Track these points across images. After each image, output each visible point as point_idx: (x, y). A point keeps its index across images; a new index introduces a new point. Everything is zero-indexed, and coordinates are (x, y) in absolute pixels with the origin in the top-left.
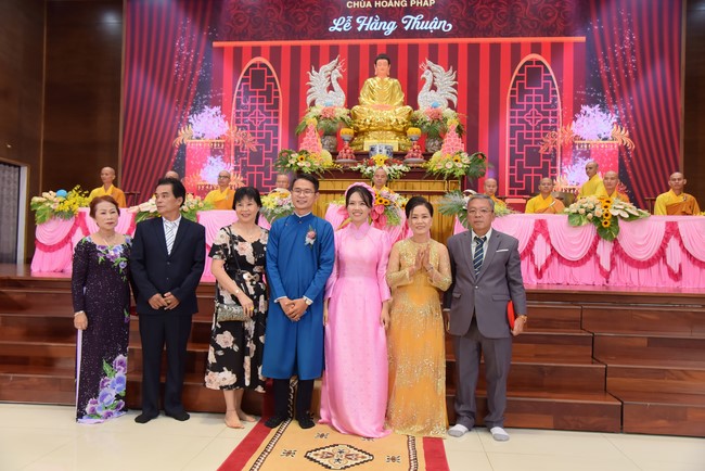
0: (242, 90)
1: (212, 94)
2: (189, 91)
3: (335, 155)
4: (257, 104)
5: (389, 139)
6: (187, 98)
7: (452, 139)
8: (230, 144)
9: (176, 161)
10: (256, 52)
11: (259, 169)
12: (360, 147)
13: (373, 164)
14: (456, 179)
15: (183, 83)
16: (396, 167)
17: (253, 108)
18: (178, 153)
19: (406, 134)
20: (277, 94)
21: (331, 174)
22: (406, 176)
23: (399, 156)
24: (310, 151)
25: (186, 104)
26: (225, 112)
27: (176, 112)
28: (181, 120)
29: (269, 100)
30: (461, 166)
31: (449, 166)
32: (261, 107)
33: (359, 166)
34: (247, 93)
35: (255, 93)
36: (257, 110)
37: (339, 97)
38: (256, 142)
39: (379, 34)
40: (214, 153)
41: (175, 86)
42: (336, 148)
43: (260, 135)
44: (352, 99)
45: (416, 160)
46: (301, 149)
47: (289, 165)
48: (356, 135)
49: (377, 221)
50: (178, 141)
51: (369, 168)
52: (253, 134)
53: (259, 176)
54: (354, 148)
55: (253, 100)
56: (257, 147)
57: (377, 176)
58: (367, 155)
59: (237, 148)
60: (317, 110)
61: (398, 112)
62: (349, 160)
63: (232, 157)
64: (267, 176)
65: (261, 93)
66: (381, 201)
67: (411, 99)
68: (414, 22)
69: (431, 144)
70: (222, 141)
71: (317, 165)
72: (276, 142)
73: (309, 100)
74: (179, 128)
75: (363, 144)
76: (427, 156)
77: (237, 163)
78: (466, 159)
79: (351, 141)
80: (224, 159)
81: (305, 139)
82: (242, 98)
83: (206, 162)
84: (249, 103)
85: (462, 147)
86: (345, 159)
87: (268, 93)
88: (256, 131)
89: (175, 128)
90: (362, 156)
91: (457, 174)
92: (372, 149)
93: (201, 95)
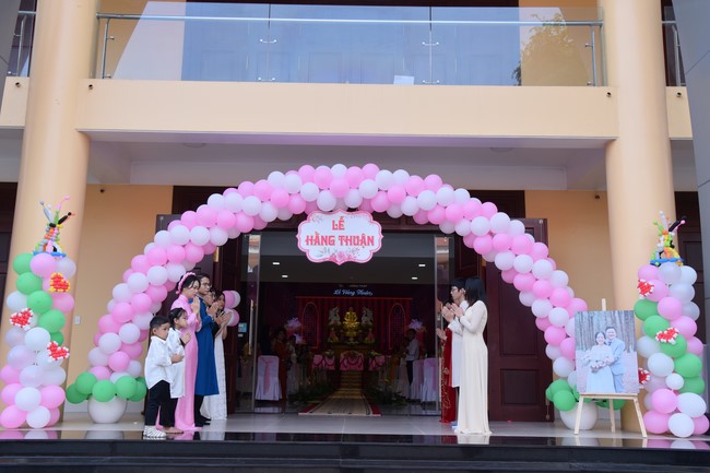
10: (310, 300)
21: (337, 344)
26: (300, 320)
37: (338, 318)
39: (350, 295)
44: (342, 320)
59: (304, 331)
60: (332, 323)
61: (355, 324)
67: (359, 320)
68: (361, 292)
70: (299, 329)
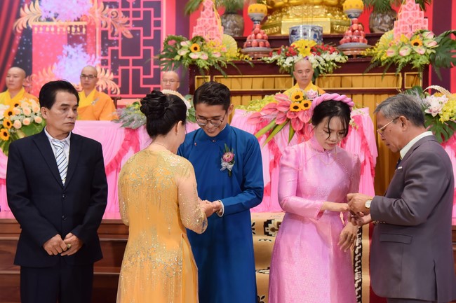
3: (241, 41)
5: (318, 16)
7: (410, 12)
8: (94, 27)
9: (18, 52)
11: (135, 63)
12: (275, 30)
13: (295, 53)
14: (416, 70)
16: (327, 56)
18: (21, 41)
19: (341, 8)
21: (237, 68)
22: (341, 68)
23: (332, 40)
24: (206, 37)
30: (423, 51)
31: (405, 52)
33: (275, 56)
38: (130, 25)
40: (73, 40)
42: (242, 31)
43: (136, 14)
45: (355, 45)
46: (194, 35)
47: (178, 58)
48: (270, 12)
49: (302, 132)
50: (20, 24)
51: (290, 59)
52: (126, 14)
53: (136, 73)
54: (268, 31)
56: (133, 32)
57: (300, 71)
58: (286, 41)
59: (104, 34)
62: (261, 48)
63: (98, 47)
64: (147, 72)
66: (306, 105)
69: (378, 21)
70: (84, 23)
71: (217, 56)
72: (158, 24)
74: (20, 6)
75: (280, 25)
76: (373, 39)
77: (105, 55)
78: (430, 40)
79: (263, 23)
80: (85, 49)
81: (199, 20)
83: (61, 54)
85: (424, 24)
86: (256, 46)
88: (131, 10)
89: (16, 4)
90: (279, 42)
91: (417, 64)
92: (293, 32)
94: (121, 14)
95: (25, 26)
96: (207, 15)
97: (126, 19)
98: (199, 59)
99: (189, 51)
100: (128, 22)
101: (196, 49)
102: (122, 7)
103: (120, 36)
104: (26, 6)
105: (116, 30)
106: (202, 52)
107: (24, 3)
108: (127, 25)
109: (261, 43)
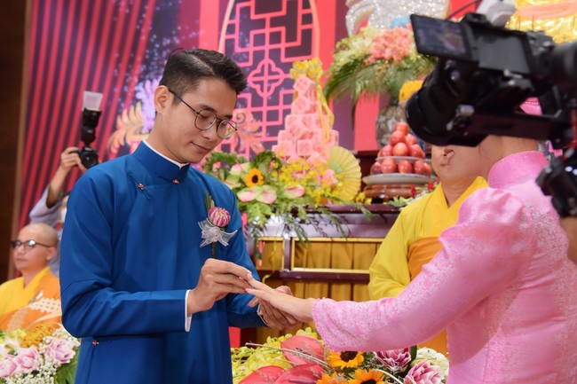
0: (237, 21)
1: (178, 35)
2: (138, 34)
4: (267, 47)
6: (134, 49)
15: (128, 17)
17: (259, 56)
20: (308, 19)
25: (132, 61)
27: (115, 80)
28: (123, 95)
29: (291, 36)
32: (275, 54)
34: (247, 25)
35: (261, 24)
36: (267, 61)
38: (263, 133)
41: (113, 25)
43: (272, 116)
50: (116, 140)
52: (258, 116)
55: (259, 40)
56: (265, 144)
65: (275, 22)
71: (296, 195)
73: (351, 20)
74: (119, 113)
81: (289, 119)
82: (236, 36)
84: (251, 48)
86: (391, 171)
87: (289, 22)
88: (265, 109)
89: (113, 112)
93: (159, 40)
94: (250, 118)
95: (122, 143)
96: (300, 108)
97: (257, 124)
98: (255, 202)
99: (239, 185)
100: (260, 129)
101: (255, 179)
102: (253, 106)
103: (248, 151)
104: (125, 112)
105: (242, 143)
106: (266, 187)
107: (122, 108)
108: (258, 134)
109: (404, 164)
